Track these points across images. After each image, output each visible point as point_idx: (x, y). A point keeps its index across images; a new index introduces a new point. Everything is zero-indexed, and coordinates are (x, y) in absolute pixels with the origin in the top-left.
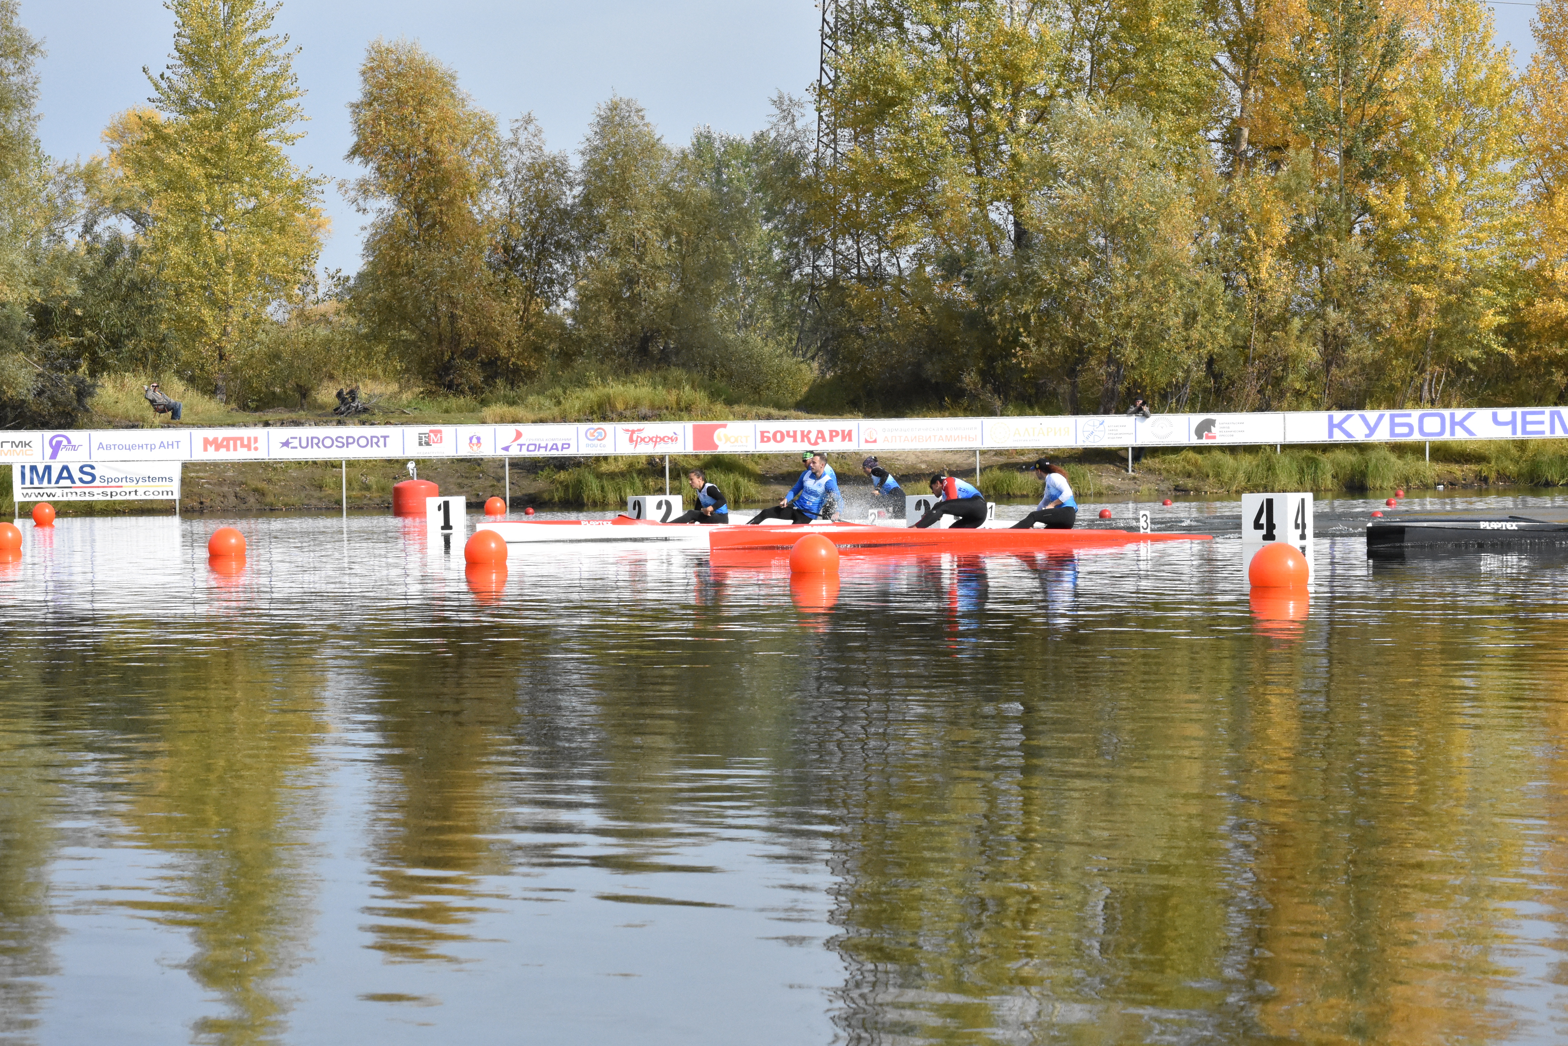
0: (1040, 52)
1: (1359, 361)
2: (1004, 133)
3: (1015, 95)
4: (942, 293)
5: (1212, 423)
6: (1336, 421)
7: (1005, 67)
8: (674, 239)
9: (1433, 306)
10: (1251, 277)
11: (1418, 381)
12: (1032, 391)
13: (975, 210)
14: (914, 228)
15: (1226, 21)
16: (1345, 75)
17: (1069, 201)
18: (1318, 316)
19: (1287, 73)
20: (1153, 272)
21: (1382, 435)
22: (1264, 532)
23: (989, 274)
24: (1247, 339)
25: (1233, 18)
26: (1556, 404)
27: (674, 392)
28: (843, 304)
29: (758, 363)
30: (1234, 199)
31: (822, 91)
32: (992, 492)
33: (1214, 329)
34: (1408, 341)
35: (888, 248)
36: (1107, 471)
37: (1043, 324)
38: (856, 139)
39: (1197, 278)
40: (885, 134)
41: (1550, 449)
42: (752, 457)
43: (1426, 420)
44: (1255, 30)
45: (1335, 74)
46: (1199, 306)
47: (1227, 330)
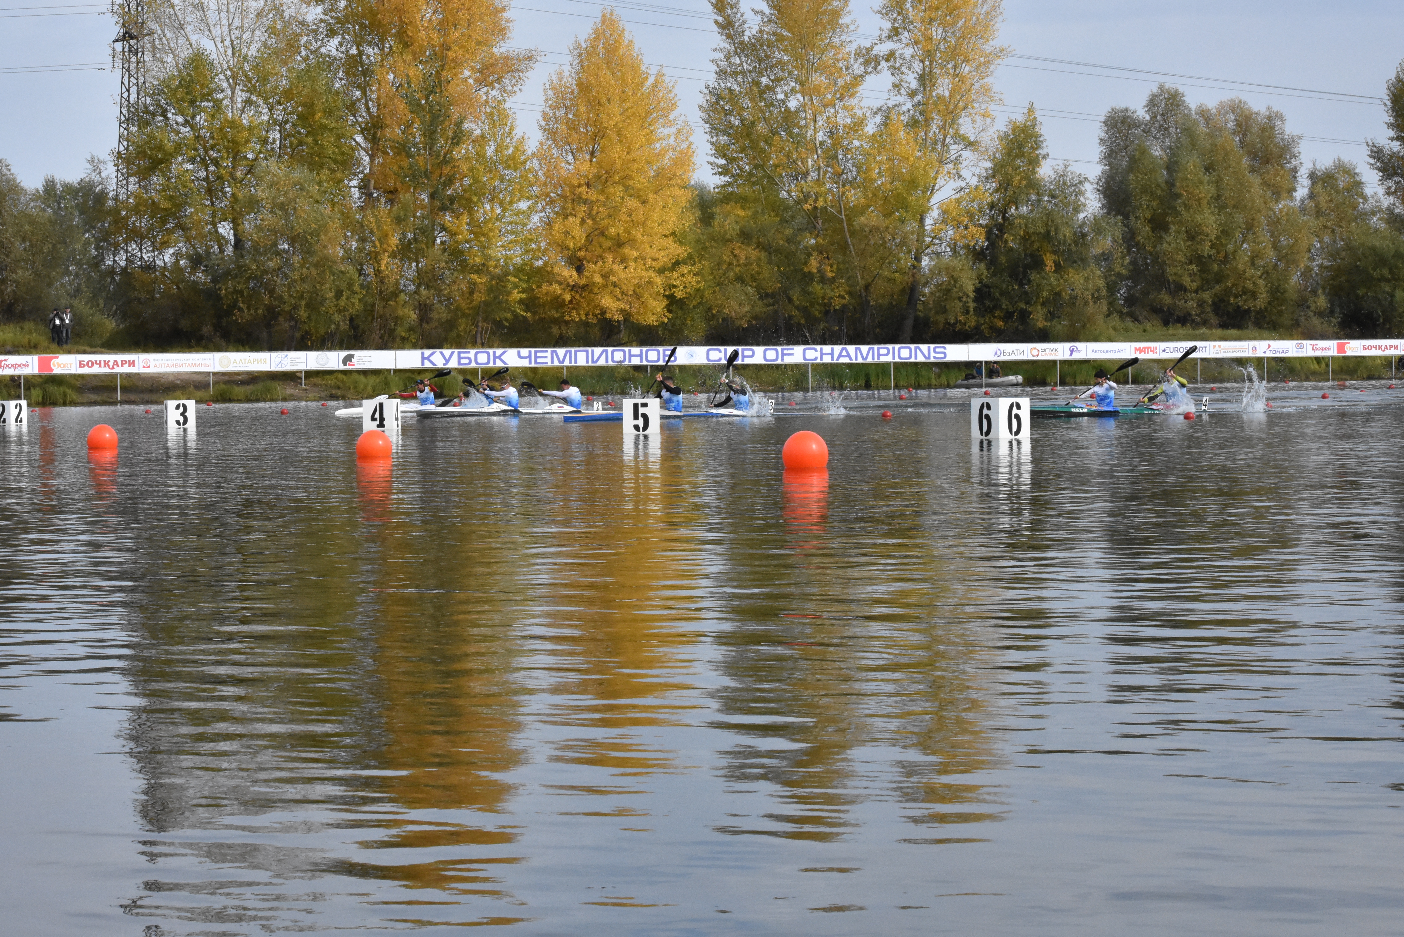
0: (250, 133)
1: (439, 320)
2: (228, 181)
4: (190, 277)
5: (352, 356)
6: (426, 356)
7: (229, 142)
8: (28, 243)
9: (483, 287)
10: (376, 269)
11: (473, 333)
12: (243, 337)
13: (210, 227)
14: (173, 237)
15: (360, 116)
16: (430, 149)
17: (267, 222)
18: (415, 293)
19: (397, 148)
20: (316, 265)
21: (453, 364)
23: (218, 265)
24: (373, 305)
25: (364, 114)
26: (554, 346)
27: (27, 336)
28: (130, 283)
30: (366, 222)
31: (119, 155)
32: (219, 396)
33: (353, 300)
34: (468, 308)
35: (157, 249)
36: (290, 385)
37: (251, 296)
38: (139, 183)
39: (343, 269)
40: (156, 181)
41: (551, 373)
42: (74, 376)
43: (479, 355)
44: (378, 122)
46: (343, 286)
47: (360, 300)
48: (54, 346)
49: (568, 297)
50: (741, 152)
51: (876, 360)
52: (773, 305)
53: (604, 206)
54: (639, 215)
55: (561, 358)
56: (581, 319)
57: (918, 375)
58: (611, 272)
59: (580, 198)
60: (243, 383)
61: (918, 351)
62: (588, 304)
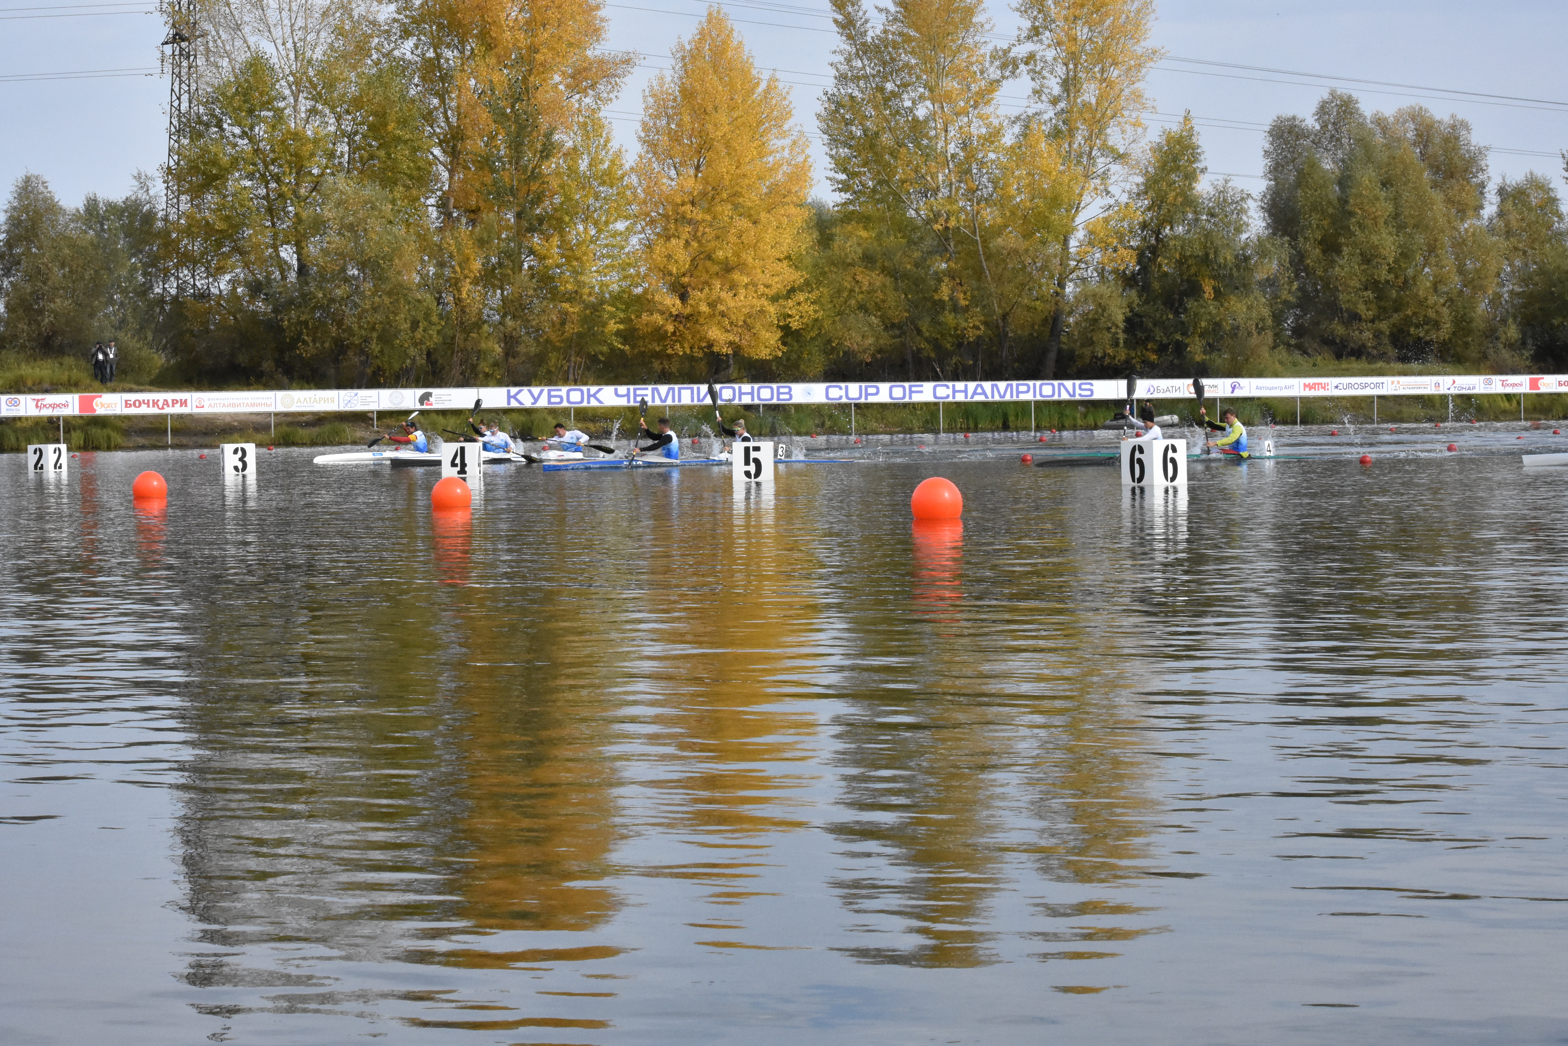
0: (315, 146)
1: (527, 354)
2: (290, 199)
4: (248, 306)
5: (430, 394)
6: (512, 394)
7: (291, 155)
8: (67, 269)
9: (575, 317)
10: (456, 297)
11: (565, 368)
12: (308, 373)
13: (270, 250)
14: (229, 262)
15: (438, 127)
16: (517, 163)
17: (334, 245)
18: (500, 324)
19: (479, 162)
20: (390, 294)
21: (543, 403)
22: (458, 469)
23: (280, 293)
24: (453, 338)
25: (443, 124)
26: (655, 383)
27: (66, 373)
28: (182, 313)
30: (445, 244)
31: (169, 170)
32: (282, 440)
33: (431, 332)
34: (559, 341)
35: (212, 276)
36: (360, 427)
37: (317, 328)
38: (191, 202)
39: (420, 297)
40: (210, 199)
42: (119, 417)
43: (572, 393)
44: (458, 133)
46: (420, 316)
47: (439, 332)
48: (97, 384)
49: (670, 328)
50: (864, 166)
51: (1015, 398)
52: (900, 336)
53: (711, 226)
54: (750, 237)
55: (663, 397)
56: (685, 353)
57: (1061, 415)
58: (719, 300)
59: (684, 217)
60: (308, 424)
61: (1062, 388)
62: (694, 336)
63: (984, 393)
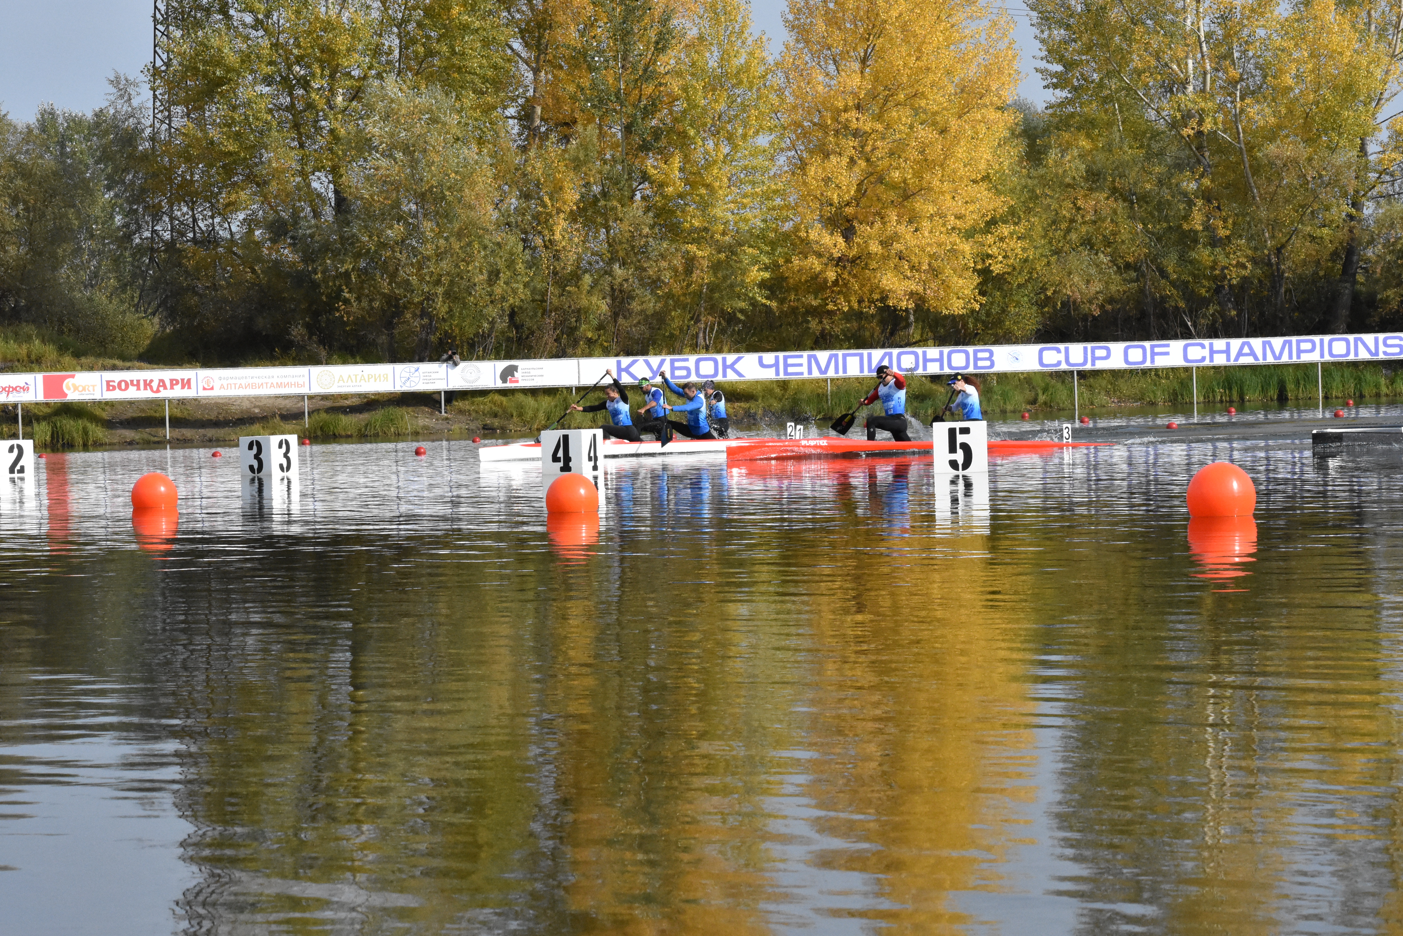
0: (353, 37)
1: (642, 312)
2: (323, 110)
3: (332, 76)
4: (270, 254)
5: (515, 368)
6: (623, 366)
7: (322, 51)
8: (21, 206)
9: (705, 263)
10: (547, 238)
11: (693, 331)
12: (352, 342)
13: (298, 179)
14: (243, 195)
15: (518, 11)
16: (624, 59)
17: (382, 172)
18: (606, 273)
19: (573, 57)
20: (459, 236)
22: (561, 464)
23: (312, 236)
24: (544, 293)
25: (524, 8)
26: (812, 349)
27: (24, 346)
28: (180, 265)
29: (103, 319)
30: (529, 169)
31: (156, 72)
32: (319, 433)
33: (515, 285)
34: (684, 295)
35: (220, 214)
36: (423, 412)
37: (363, 282)
38: (188, 115)
39: (499, 239)
40: (215, 111)
41: (808, 388)
42: (96, 403)
43: (702, 364)
44: (544, 19)
45: (615, 58)
46: (501, 264)
47: (526, 285)
48: (67, 359)
49: (831, 275)
50: (1087, 54)
51: (1295, 359)
52: (1137, 280)
53: (883, 138)
54: (936, 152)
55: (823, 368)
56: (850, 307)
57: (1359, 380)
58: (896, 237)
59: (846, 127)
60: (354, 410)
61: (1360, 345)
62: (862, 286)
63: (1253, 353)
